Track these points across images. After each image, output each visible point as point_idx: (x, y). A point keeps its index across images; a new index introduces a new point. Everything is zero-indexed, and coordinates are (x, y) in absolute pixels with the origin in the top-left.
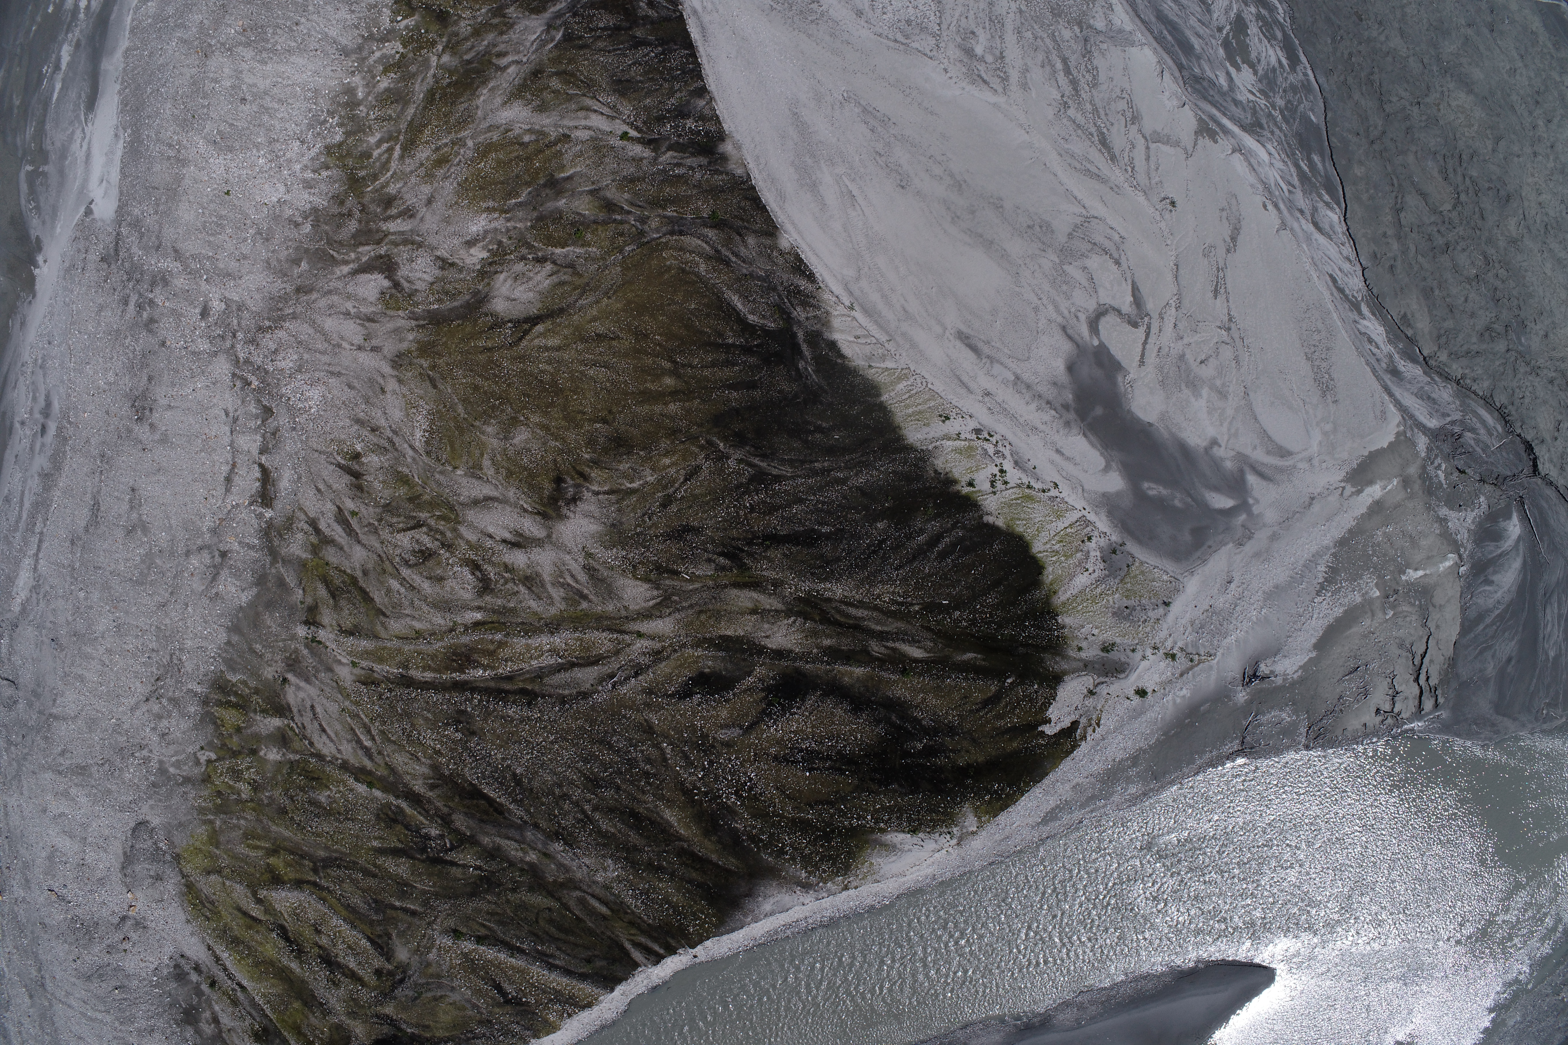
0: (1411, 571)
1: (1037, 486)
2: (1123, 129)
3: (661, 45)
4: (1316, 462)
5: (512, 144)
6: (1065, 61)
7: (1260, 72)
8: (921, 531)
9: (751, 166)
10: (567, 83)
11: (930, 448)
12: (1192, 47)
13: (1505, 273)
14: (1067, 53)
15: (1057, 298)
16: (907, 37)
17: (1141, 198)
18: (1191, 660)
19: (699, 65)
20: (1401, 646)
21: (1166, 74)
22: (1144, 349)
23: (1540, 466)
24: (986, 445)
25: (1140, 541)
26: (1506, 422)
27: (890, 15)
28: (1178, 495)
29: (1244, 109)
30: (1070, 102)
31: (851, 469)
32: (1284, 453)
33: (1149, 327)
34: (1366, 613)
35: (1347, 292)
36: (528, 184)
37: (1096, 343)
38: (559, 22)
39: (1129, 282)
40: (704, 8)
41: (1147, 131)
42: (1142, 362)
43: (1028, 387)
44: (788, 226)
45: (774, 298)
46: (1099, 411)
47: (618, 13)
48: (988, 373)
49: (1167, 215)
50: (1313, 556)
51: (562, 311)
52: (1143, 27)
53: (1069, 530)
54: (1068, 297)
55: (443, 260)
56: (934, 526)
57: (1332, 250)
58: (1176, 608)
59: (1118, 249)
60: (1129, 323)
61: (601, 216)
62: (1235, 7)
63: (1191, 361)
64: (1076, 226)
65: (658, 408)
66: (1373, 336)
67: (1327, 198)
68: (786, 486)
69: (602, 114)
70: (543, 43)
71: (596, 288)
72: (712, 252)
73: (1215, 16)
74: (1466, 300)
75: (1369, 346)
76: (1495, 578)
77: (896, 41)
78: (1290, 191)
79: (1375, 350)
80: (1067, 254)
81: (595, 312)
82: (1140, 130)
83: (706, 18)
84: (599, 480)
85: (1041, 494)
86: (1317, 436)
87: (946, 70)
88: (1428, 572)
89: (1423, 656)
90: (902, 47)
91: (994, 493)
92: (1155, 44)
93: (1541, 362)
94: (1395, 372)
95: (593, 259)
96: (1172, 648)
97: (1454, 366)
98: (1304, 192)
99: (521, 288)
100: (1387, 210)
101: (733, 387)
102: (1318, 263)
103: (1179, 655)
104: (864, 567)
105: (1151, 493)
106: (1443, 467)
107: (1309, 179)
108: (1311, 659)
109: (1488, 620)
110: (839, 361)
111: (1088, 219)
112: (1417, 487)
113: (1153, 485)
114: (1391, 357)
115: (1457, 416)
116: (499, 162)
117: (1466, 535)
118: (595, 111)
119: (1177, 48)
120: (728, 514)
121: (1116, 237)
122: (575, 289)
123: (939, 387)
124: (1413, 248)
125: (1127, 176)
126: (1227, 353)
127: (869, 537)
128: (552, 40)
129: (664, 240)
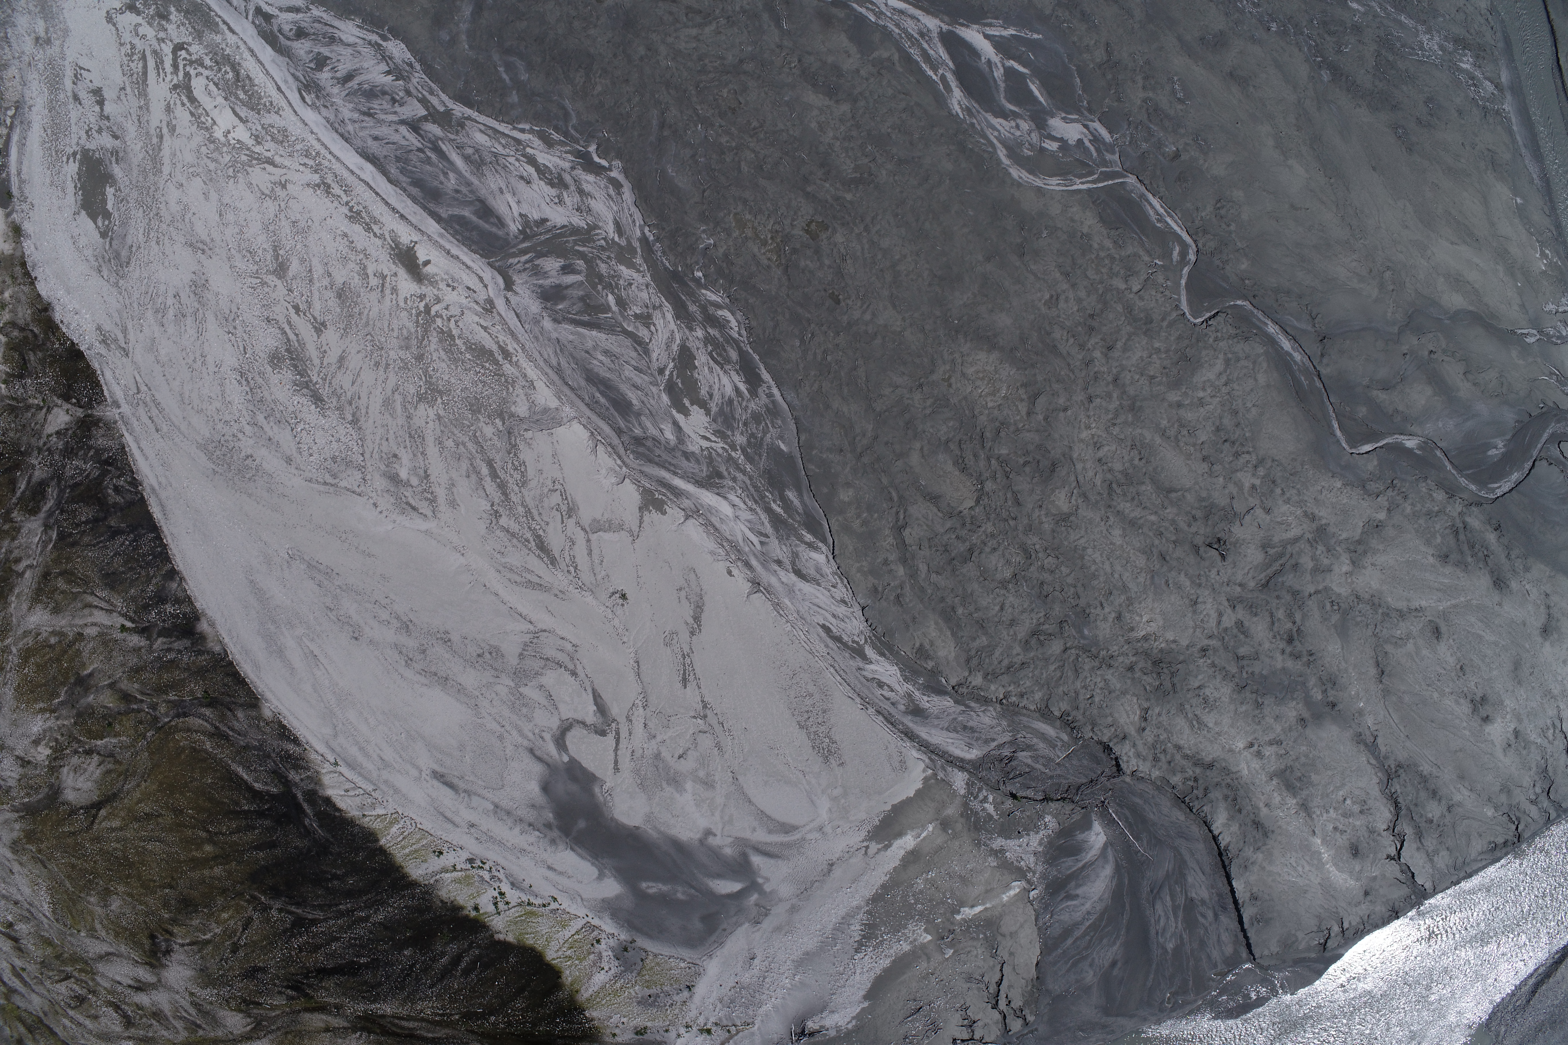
0: (966, 909)
1: (538, 901)
2: (559, 526)
3: (132, 532)
4: (828, 829)
5: (44, 647)
6: (490, 464)
7: (714, 409)
8: (443, 954)
9: (227, 640)
10: (69, 582)
11: (432, 882)
12: (629, 404)
13: (1055, 561)
14: (492, 454)
15: (519, 723)
16: (335, 476)
17: (589, 599)
18: (729, 1031)
19: (164, 546)
20: (969, 978)
21: (600, 448)
22: (616, 755)
23: (1124, 766)
24: (481, 873)
25: (650, 937)
26: (1073, 729)
27: (316, 456)
28: (680, 889)
29: (698, 461)
30: (501, 510)
31: (370, 908)
32: (787, 828)
33: (618, 733)
34: (920, 957)
35: (845, 638)
36: (63, 684)
37: (566, 759)
38: (52, 521)
39: (590, 691)
40: (160, 483)
41: (586, 522)
42: (616, 769)
43: (508, 813)
44: (268, 695)
45: (271, 765)
46: (582, 824)
47: (94, 504)
48: (469, 807)
49: (619, 611)
50: (843, 918)
51: (115, 795)
52: (573, 396)
53: (576, 937)
54: (530, 720)
55: (22, 759)
56: (453, 948)
57: (820, 595)
58: (701, 989)
59: (572, 659)
60: (596, 732)
61: (123, 707)
62: (678, 337)
63: (668, 758)
64: (526, 645)
65: (206, 872)
66: (884, 679)
67: (809, 537)
68: (321, 928)
69: (102, 609)
70: (45, 544)
71: (134, 774)
72: (212, 730)
73: (654, 356)
74: (1002, 609)
75: (880, 692)
76: (1079, 891)
77: (325, 483)
78: (762, 543)
79: (888, 694)
80: (521, 675)
81: (137, 795)
82: (578, 523)
83: (163, 495)
84: (181, 935)
85: (542, 909)
86: (824, 805)
87: (375, 505)
88: (988, 905)
89: (999, 984)
90: (332, 489)
91: (499, 913)
92: (588, 413)
93: (1114, 649)
94: (917, 712)
95: (126, 748)
96: (705, 1024)
97: (993, 688)
98: (780, 539)
99: (81, 779)
100: (887, 532)
101: (259, 848)
102: (806, 615)
103: (714, 1029)
104: (402, 989)
105: (651, 891)
106: (991, 798)
107: (783, 522)
108: (863, 1009)
109: (1077, 933)
110: (337, 814)
111: (536, 634)
112: (959, 827)
113: (651, 884)
114: (909, 695)
115: (1007, 737)
116: (38, 665)
117: (1032, 859)
118: (96, 607)
119: (612, 410)
120: (283, 954)
121: (569, 647)
122: (119, 776)
123: (427, 825)
124: (923, 568)
125: (571, 578)
126: (706, 742)
127: (400, 963)
128: (51, 540)
129: (173, 723)
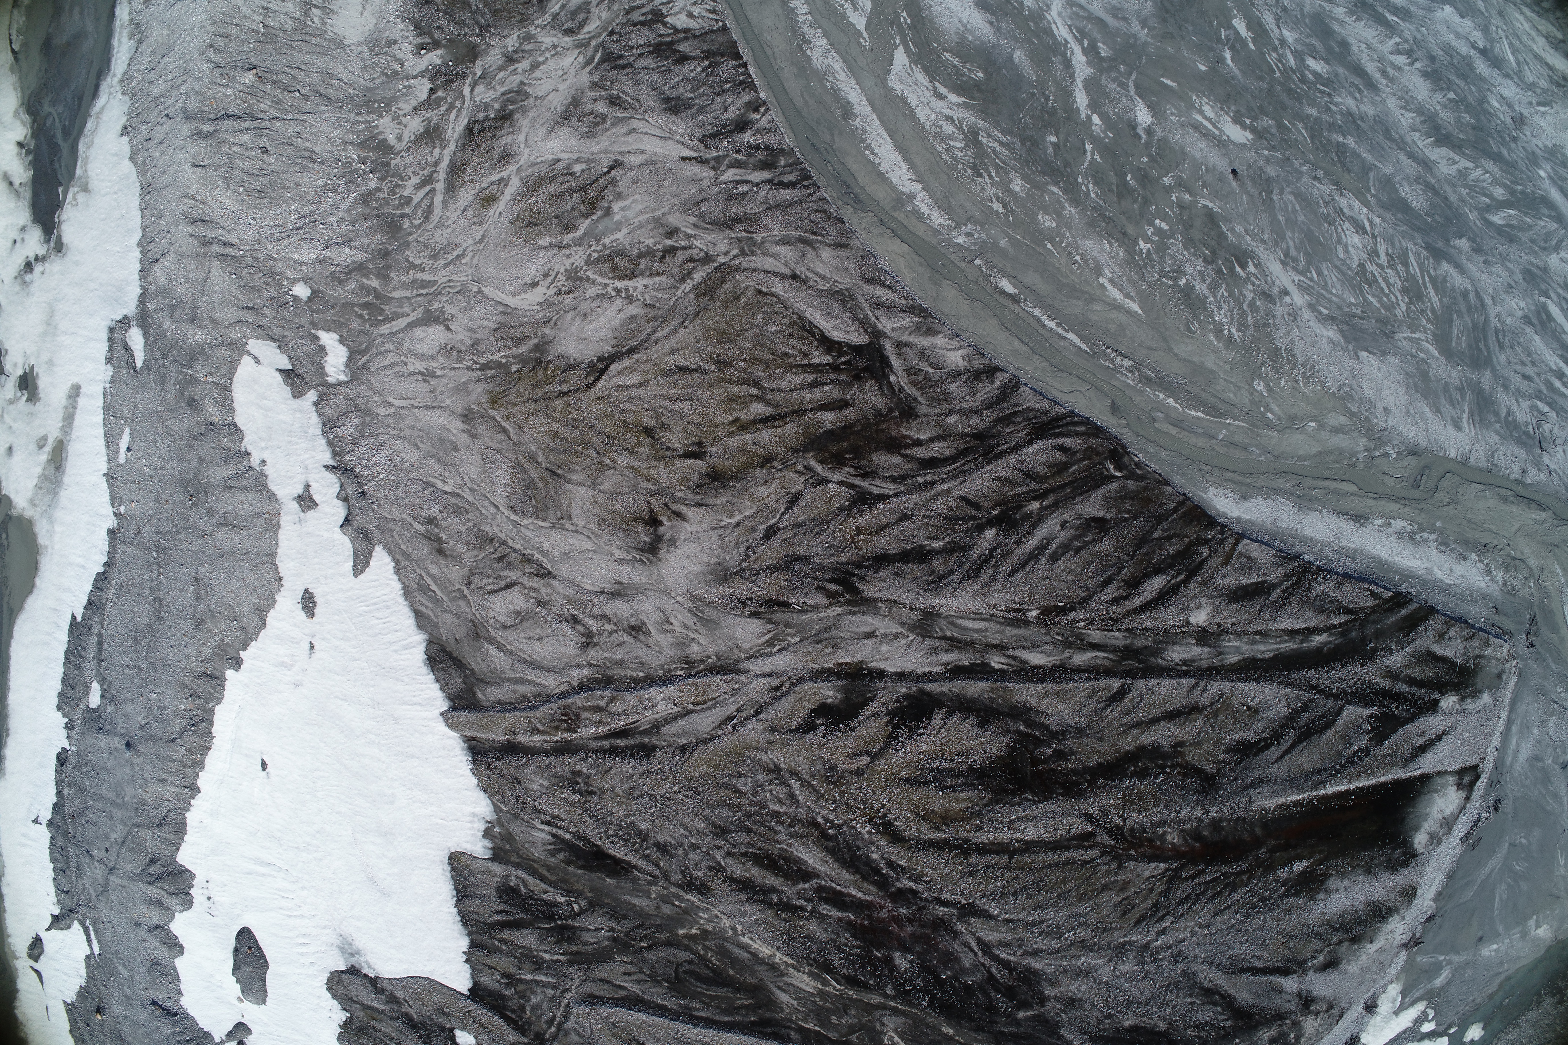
19: (750, 76)
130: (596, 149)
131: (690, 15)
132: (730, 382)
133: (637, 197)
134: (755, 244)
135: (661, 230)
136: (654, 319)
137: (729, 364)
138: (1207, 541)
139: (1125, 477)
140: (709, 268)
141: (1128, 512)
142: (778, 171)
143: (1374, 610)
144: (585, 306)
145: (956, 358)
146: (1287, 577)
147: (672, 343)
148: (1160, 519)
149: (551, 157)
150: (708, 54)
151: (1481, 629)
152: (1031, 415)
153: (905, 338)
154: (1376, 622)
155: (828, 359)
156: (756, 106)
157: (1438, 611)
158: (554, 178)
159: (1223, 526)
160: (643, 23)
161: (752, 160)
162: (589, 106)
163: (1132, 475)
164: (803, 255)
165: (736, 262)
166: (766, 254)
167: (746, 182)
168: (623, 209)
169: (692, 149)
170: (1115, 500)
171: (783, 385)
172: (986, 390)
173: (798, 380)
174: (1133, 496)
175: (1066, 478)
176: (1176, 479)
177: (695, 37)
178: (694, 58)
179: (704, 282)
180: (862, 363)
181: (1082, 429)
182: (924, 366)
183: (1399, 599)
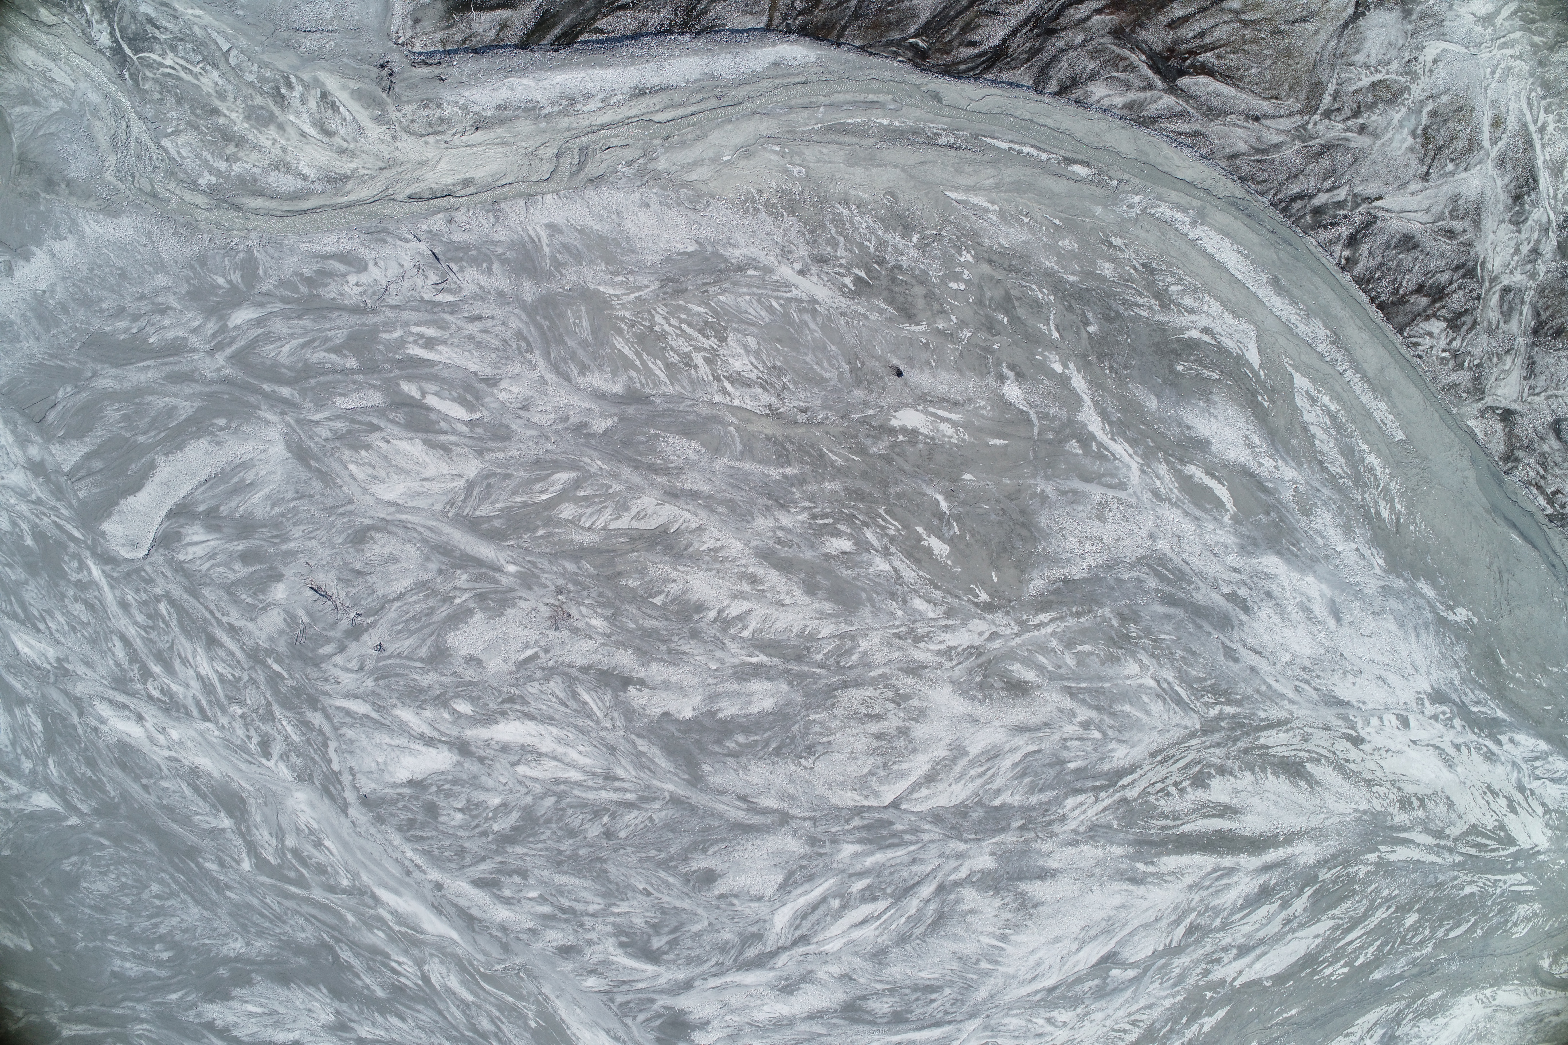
130: (1446, 187)
131: (1431, 334)
132: (1265, 20)
133: (1400, 153)
134: (1299, 138)
135: (1371, 129)
136: (1343, 55)
137: (1273, 33)
138: (800, 13)
139: (904, 39)
140: (1323, 108)
141: (889, 12)
142: (1308, 209)
143: (594, 19)
144: (1392, 53)
145: (1098, 91)
146: (704, 12)
147: (1322, 38)
148: (856, 15)
149: (1472, 171)
150: (1403, 301)
151: (455, 52)
152: (1013, 64)
153: (1148, 94)
154: (588, 10)
155: (1201, 58)
156: (1348, 264)
157: (516, 46)
158: (1463, 154)
159: (790, 31)
160: (1461, 314)
161: (1331, 212)
162: (1466, 224)
163: (899, 43)
164: (1259, 139)
165: (1306, 118)
166: (1287, 132)
167: (1328, 191)
168: (1405, 140)
169: (1379, 208)
170: (906, 17)
171: (1225, 28)
172: (1061, 72)
173: (1216, 35)
174: (889, 26)
175: (960, 22)
176: (853, 56)
177: (1419, 315)
178: (1412, 293)
179: (1321, 94)
180: (1173, 63)
181: (962, 67)
182: (1123, 76)
183: (567, 39)
